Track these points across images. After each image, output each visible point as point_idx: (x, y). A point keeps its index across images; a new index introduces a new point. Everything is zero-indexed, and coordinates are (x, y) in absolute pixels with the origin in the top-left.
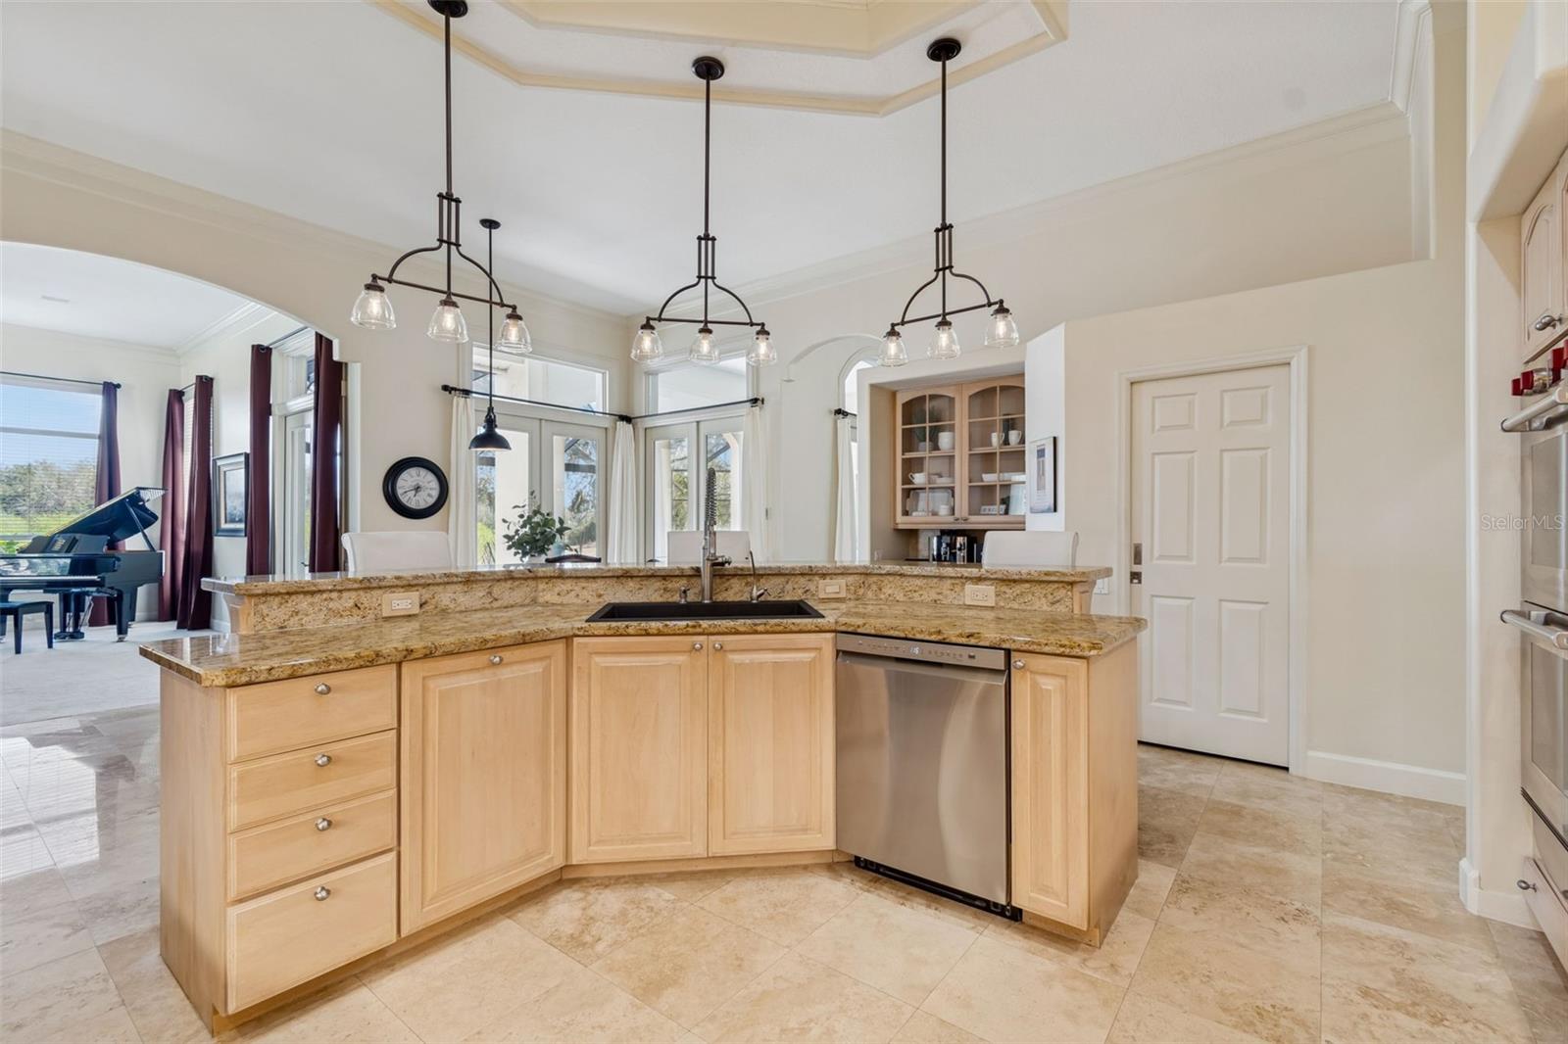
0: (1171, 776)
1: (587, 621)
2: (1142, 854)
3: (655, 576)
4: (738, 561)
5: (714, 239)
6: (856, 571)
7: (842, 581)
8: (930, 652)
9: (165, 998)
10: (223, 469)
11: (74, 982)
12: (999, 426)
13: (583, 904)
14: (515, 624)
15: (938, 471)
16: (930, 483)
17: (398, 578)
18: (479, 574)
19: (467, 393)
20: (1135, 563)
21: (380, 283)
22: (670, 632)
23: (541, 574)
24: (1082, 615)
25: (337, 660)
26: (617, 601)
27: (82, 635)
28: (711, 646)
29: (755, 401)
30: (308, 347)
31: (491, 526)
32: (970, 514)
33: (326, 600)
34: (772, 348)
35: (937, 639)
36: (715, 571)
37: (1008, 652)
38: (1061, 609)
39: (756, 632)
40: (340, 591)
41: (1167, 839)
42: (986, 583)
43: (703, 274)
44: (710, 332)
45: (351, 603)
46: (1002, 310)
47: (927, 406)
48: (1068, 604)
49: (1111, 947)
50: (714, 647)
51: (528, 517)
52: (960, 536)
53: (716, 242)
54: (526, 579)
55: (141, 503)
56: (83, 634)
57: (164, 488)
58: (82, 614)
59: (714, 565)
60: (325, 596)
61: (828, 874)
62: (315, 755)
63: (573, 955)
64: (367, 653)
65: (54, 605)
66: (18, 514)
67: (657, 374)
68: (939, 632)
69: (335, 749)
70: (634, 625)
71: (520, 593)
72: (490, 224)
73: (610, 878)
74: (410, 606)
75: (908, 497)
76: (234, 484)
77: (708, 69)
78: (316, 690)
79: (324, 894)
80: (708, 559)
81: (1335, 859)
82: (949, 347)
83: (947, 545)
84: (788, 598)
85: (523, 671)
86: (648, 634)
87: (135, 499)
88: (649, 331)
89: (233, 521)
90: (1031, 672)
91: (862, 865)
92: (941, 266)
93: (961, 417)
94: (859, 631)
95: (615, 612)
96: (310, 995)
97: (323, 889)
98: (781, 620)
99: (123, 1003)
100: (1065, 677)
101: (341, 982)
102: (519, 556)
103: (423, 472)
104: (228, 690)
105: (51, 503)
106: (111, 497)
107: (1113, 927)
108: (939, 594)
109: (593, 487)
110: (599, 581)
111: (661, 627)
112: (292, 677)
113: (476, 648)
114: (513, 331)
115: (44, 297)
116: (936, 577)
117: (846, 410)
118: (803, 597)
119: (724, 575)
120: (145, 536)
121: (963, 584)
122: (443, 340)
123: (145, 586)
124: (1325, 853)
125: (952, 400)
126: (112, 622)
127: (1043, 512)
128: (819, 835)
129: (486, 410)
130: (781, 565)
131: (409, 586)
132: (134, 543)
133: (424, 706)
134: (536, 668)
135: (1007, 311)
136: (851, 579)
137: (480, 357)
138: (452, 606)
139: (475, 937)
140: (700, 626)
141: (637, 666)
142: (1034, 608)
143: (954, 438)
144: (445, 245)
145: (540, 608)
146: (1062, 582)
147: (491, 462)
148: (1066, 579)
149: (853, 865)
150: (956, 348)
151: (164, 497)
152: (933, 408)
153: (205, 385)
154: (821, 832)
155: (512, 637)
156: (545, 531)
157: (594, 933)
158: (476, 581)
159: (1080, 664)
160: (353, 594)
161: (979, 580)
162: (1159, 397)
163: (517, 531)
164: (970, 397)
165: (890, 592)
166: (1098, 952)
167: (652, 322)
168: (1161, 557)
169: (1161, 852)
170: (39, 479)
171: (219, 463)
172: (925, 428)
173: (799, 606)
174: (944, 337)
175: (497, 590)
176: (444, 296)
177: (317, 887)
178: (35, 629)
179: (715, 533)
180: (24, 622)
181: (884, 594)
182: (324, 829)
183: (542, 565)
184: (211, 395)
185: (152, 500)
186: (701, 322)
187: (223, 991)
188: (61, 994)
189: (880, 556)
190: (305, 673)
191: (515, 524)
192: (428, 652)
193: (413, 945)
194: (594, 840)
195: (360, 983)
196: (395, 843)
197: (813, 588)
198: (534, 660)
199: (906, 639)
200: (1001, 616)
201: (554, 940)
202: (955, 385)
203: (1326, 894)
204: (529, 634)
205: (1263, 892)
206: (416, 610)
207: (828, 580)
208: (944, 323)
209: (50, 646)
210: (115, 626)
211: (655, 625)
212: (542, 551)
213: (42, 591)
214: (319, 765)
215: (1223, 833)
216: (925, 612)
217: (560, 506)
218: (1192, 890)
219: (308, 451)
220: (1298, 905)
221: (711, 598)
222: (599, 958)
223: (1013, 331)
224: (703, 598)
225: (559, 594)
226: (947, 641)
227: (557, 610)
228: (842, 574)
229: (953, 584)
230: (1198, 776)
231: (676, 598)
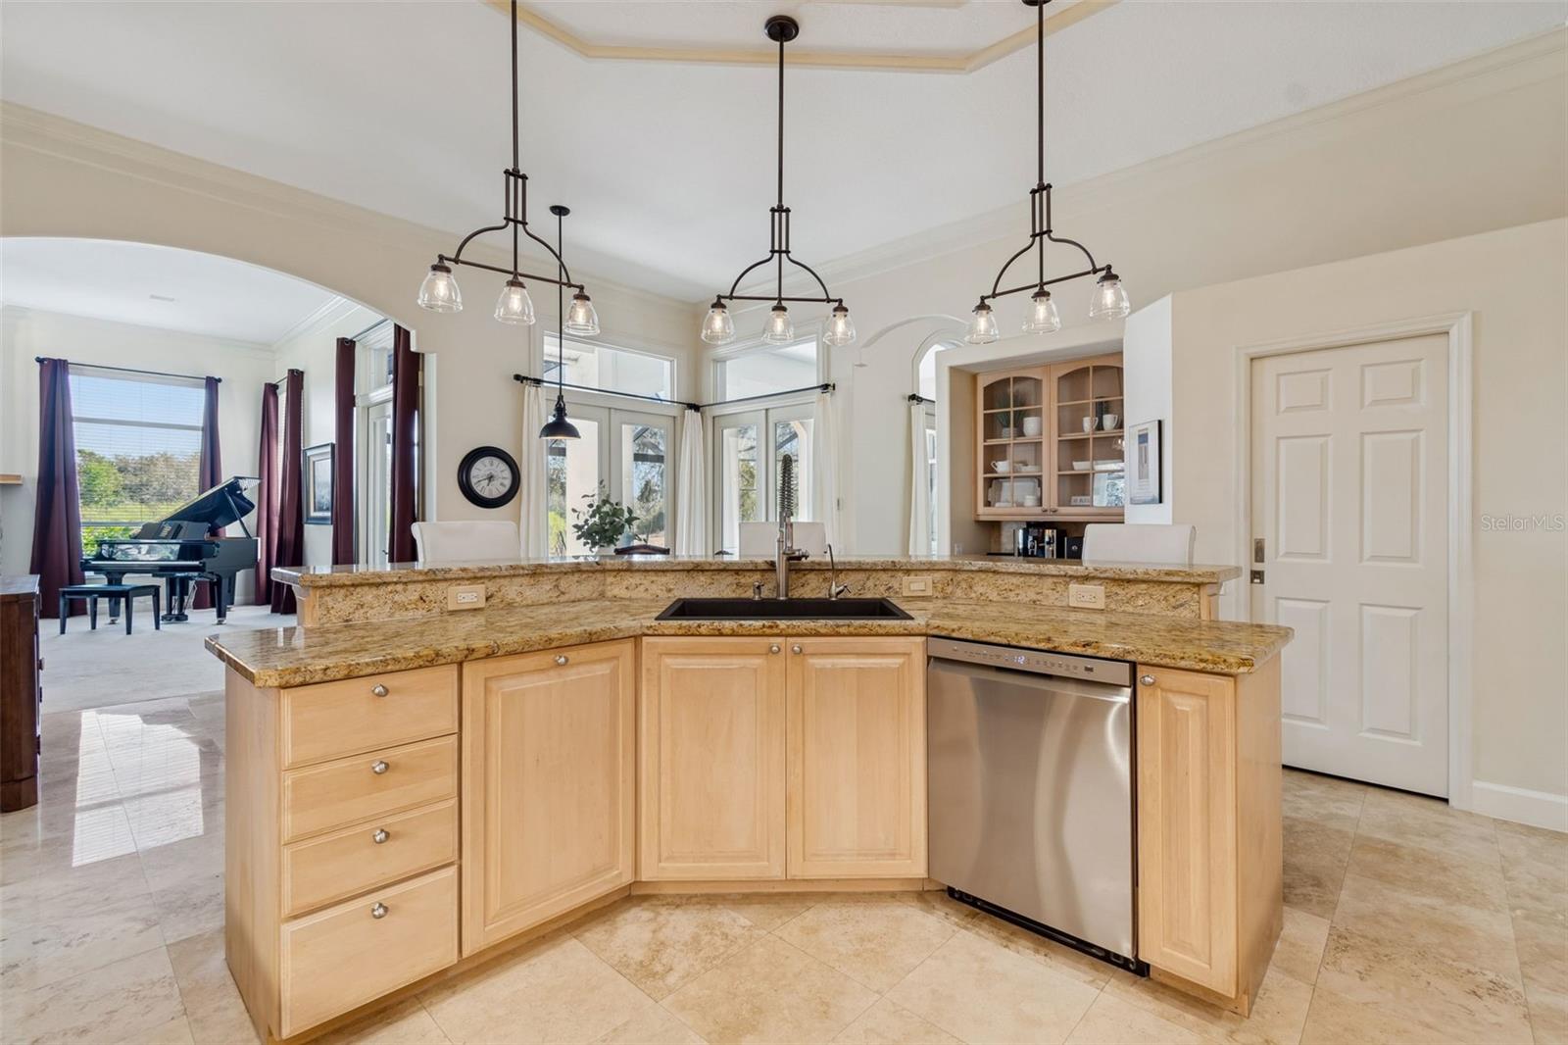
0: (1306, 804)
1: (657, 619)
2: (1285, 899)
3: (727, 571)
4: (815, 555)
5: (788, 211)
6: (943, 567)
7: (928, 578)
8: (1038, 662)
9: (226, 1009)
10: (312, 459)
11: (141, 985)
12: (1091, 410)
13: (653, 926)
14: (582, 621)
15: (1023, 459)
16: (1014, 472)
17: (464, 570)
18: (546, 566)
19: (538, 382)
20: (1257, 561)
21: (447, 263)
22: (744, 633)
23: (609, 567)
24: (1211, 621)
25: (396, 660)
26: (687, 596)
27: (186, 618)
28: (789, 650)
29: (825, 387)
30: (386, 338)
31: (563, 515)
32: (1059, 505)
33: (391, 592)
34: (850, 324)
35: (1046, 648)
36: (790, 565)
37: (1133, 665)
38: (1185, 614)
39: (839, 635)
40: (406, 583)
41: (1314, 883)
42: (1092, 582)
43: (777, 248)
44: (784, 309)
45: (416, 596)
46: (1110, 276)
47: (1011, 390)
48: (1194, 608)
49: (1263, 1017)
50: (793, 650)
51: (597, 506)
52: (1048, 529)
53: (790, 214)
54: (594, 572)
55: (239, 492)
56: (187, 616)
57: (260, 478)
58: (186, 598)
59: (790, 558)
60: (390, 588)
61: (919, 904)
62: (373, 761)
63: (643, 987)
64: (426, 652)
65: (161, 589)
66: (142, 501)
67: (725, 361)
68: (1049, 640)
69: (392, 755)
70: (706, 624)
71: (588, 587)
72: (560, 211)
73: (681, 896)
74: (476, 600)
75: (991, 486)
76: (321, 473)
77: (782, 29)
78: (373, 691)
79: (381, 911)
80: (784, 553)
81: (1527, 918)
82: (1047, 319)
83: (1035, 538)
84: (869, 595)
85: (592, 671)
86: (721, 635)
87: (234, 488)
88: (720, 310)
89: (321, 509)
90: (1162, 690)
91: (956, 896)
92: (1037, 231)
93: (1050, 399)
94: (954, 635)
95: (686, 609)
96: (369, 1017)
97: (381, 905)
98: (866, 622)
99: (185, 1013)
100: (1206, 697)
101: (401, 1002)
102: (588, 546)
103: (496, 461)
104: (282, 691)
105: (170, 492)
106: (212, 486)
107: (1261, 992)
108: (1038, 594)
109: (662, 477)
110: (668, 574)
111: (735, 627)
112: (348, 677)
113: (541, 647)
114: (581, 315)
115: (152, 297)
116: (1035, 575)
117: (920, 396)
118: (885, 595)
119: (800, 570)
120: (241, 522)
121: (1068, 583)
122: (510, 322)
123: (242, 571)
124: (1513, 909)
125: (1038, 382)
126: (213, 606)
127: (1145, 503)
128: (909, 861)
129: (556, 399)
130: (861, 559)
131: (475, 579)
132: (233, 530)
133: (486, 710)
134: (603, 669)
135: (1116, 277)
136: (938, 576)
137: (550, 347)
138: (518, 600)
139: (541, 957)
140: (777, 626)
141: (708, 669)
142: (1152, 612)
143: (1041, 421)
144: (511, 224)
145: (608, 603)
146: (1188, 583)
147: (562, 452)
148: (1192, 580)
149: (947, 895)
150: (1056, 320)
151: (260, 486)
152: (1017, 391)
153: (296, 379)
154: (910, 859)
155: (578, 636)
156: (614, 521)
157: (664, 961)
158: (543, 574)
159: (1228, 683)
160: (419, 587)
161: (1086, 578)
162: (1285, 374)
163: (586, 521)
164: (1059, 378)
165: (981, 590)
166: (1246, 1023)
167: (723, 301)
168: (1287, 554)
169: (1307, 898)
170: (160, 469)
171: (309, 453)
172: (1009, 412)
173: (882, 604)
174: (1041, 309)
175: (563, 584)
176: (510, 277)
177: (374, 903)
178: (146, 610)
179: (791, 525)
180: (134, 604)
181: (975, 592)
182: (381, 842)
183: (611, 557)
184: (302, 388)
185: (250, 490)
186: (775, 299)
187: (277, 1013)
188: (128, 998)
189: (961, 549)
190: (361, 673)
191: (584, 514)
192: (490, 652)
193: (476, 964)
194: (664, 855)
195: (419, 1006)
196: (456, 857)
197: (896, 586)
198: (601, 661)
199: (1009, 646)
200: (1114, 620)
201: (621, 967)
202: (1041, 366)
203: (1525, 963)
204: (596, 633)
205: (1444, 956)
206: (482, 604)
207: (912, 577)
208: (1042, 294)
209: (157, 628)
210: (215, 610)
211: (728, 624)
212: (611, 541)
213: (151, 575)
214: (376, 772)
215: (1380, 877)
216: (1024, 614)
217: (629, 496)
218: (1352, 947)
219: (389, 442)
220: (1491, 976)
221: (787, 595)
222: (670, 992)
223: (1123, 300)
224: (778, 595)
225: (627, 588)
226: (1059, 650)
227: (624, 605)
228: (928, 570)
229: (1055, 583)
230: (1337, 804)
231: (749, 594)
